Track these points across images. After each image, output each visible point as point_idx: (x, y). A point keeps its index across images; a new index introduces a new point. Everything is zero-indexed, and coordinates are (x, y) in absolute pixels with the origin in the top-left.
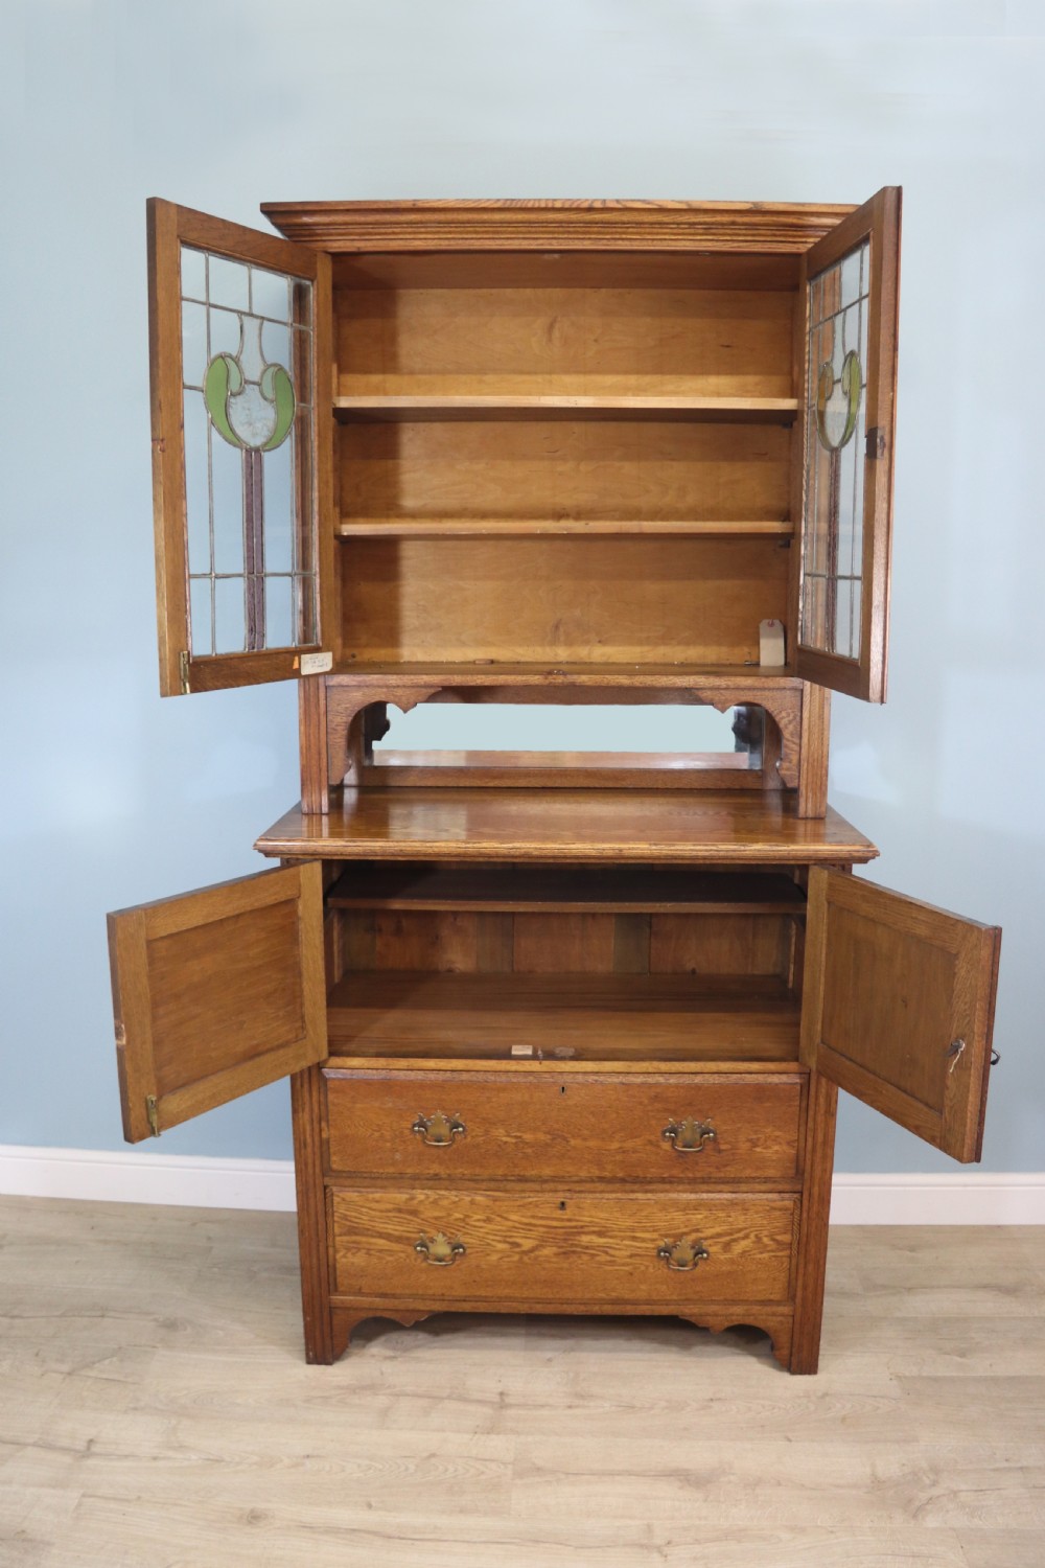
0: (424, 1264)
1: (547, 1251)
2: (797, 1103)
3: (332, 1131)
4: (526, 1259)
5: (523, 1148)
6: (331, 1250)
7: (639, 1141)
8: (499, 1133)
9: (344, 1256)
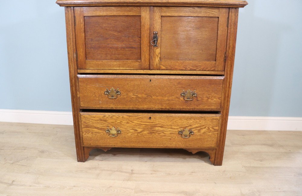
0: (109, 136)
1: (145, 132)
2: (222, 85)
3: (81, 95)
4: (139, 134)
5: (138, 99)
6: (81, 132)
7: (173, 97)
8: (131, 95)
9: (85, 134)
